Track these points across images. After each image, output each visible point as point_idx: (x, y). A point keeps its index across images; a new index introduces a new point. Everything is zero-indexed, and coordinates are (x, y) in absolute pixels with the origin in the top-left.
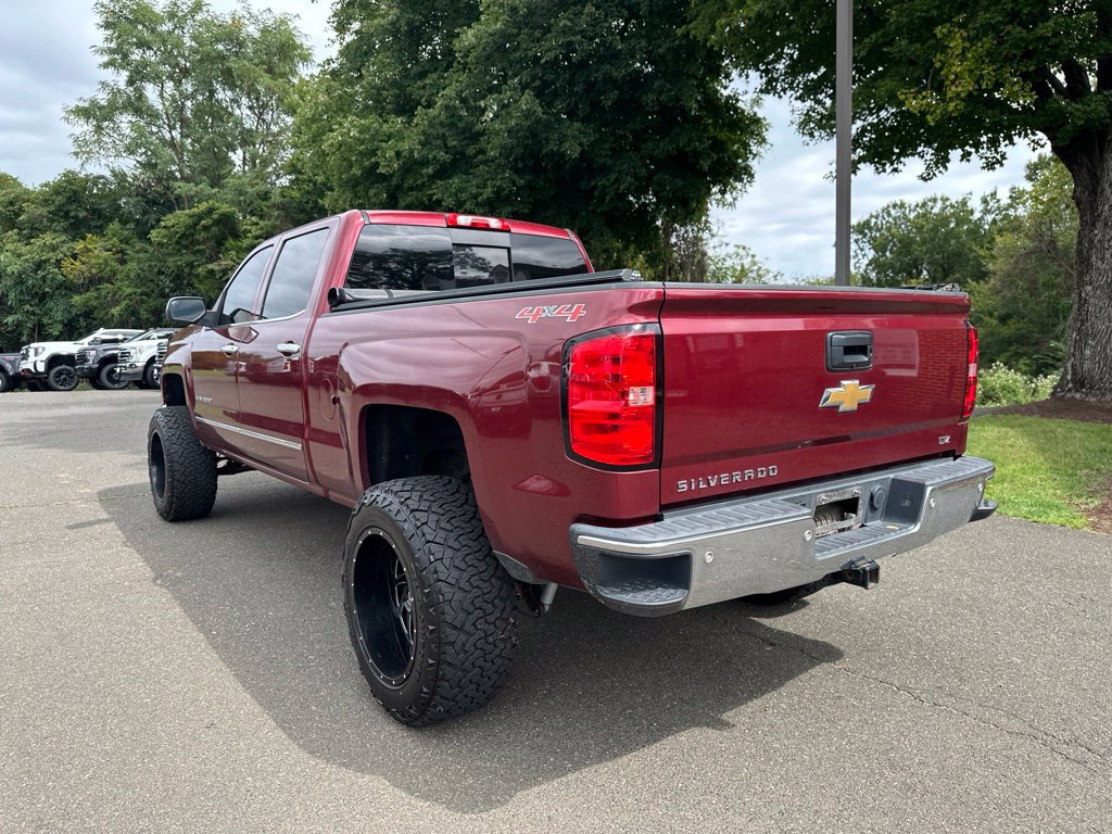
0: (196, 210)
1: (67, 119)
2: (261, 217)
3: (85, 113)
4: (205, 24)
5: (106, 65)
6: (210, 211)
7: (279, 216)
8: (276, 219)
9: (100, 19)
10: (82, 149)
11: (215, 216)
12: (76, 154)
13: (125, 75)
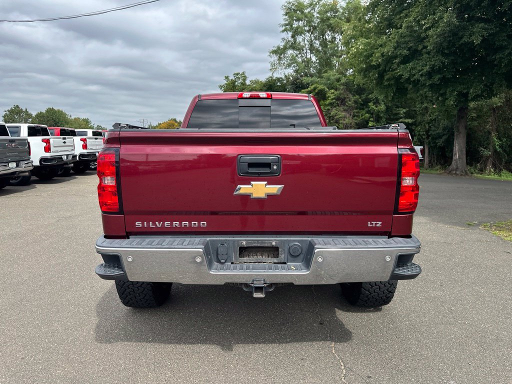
0: (309, 89)
1: (270, 55)
2: (336, 90)
3: (275, 52)
4: (324, 5)
5: (283, 31)
6: (315, 89)
7: (343, 88)
8: (342, 90)
9: (283, 12)
10: (273, 68)
11: (316, 91)
12: (271, 70)
13: (290, 34)
